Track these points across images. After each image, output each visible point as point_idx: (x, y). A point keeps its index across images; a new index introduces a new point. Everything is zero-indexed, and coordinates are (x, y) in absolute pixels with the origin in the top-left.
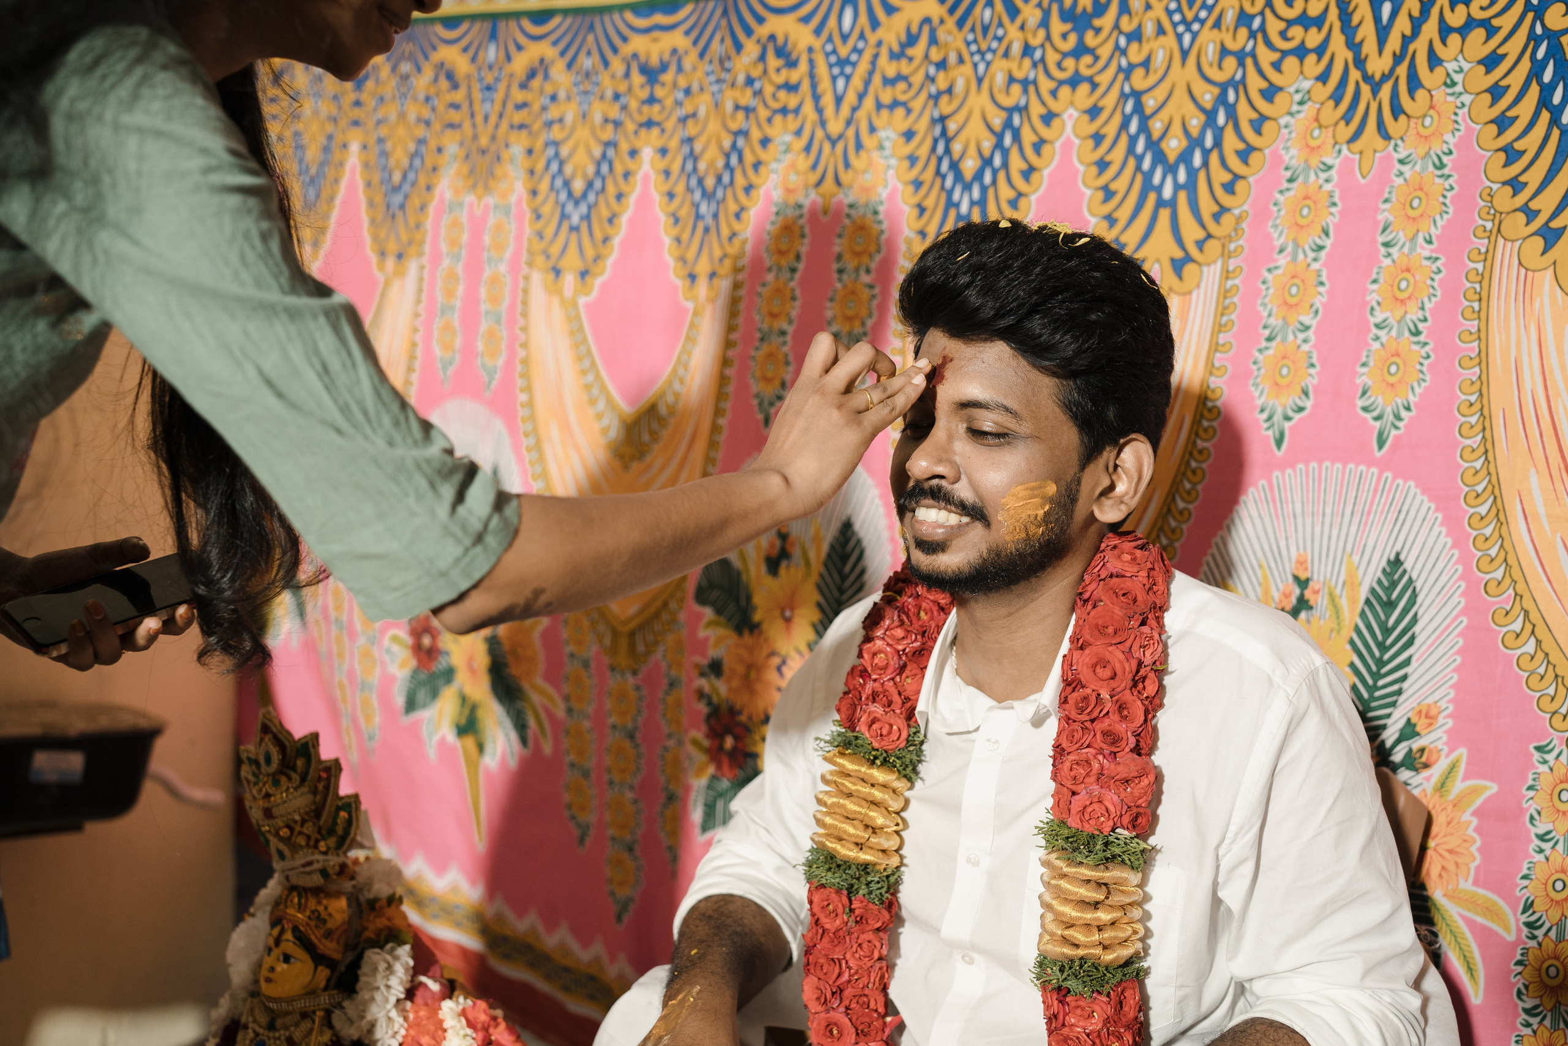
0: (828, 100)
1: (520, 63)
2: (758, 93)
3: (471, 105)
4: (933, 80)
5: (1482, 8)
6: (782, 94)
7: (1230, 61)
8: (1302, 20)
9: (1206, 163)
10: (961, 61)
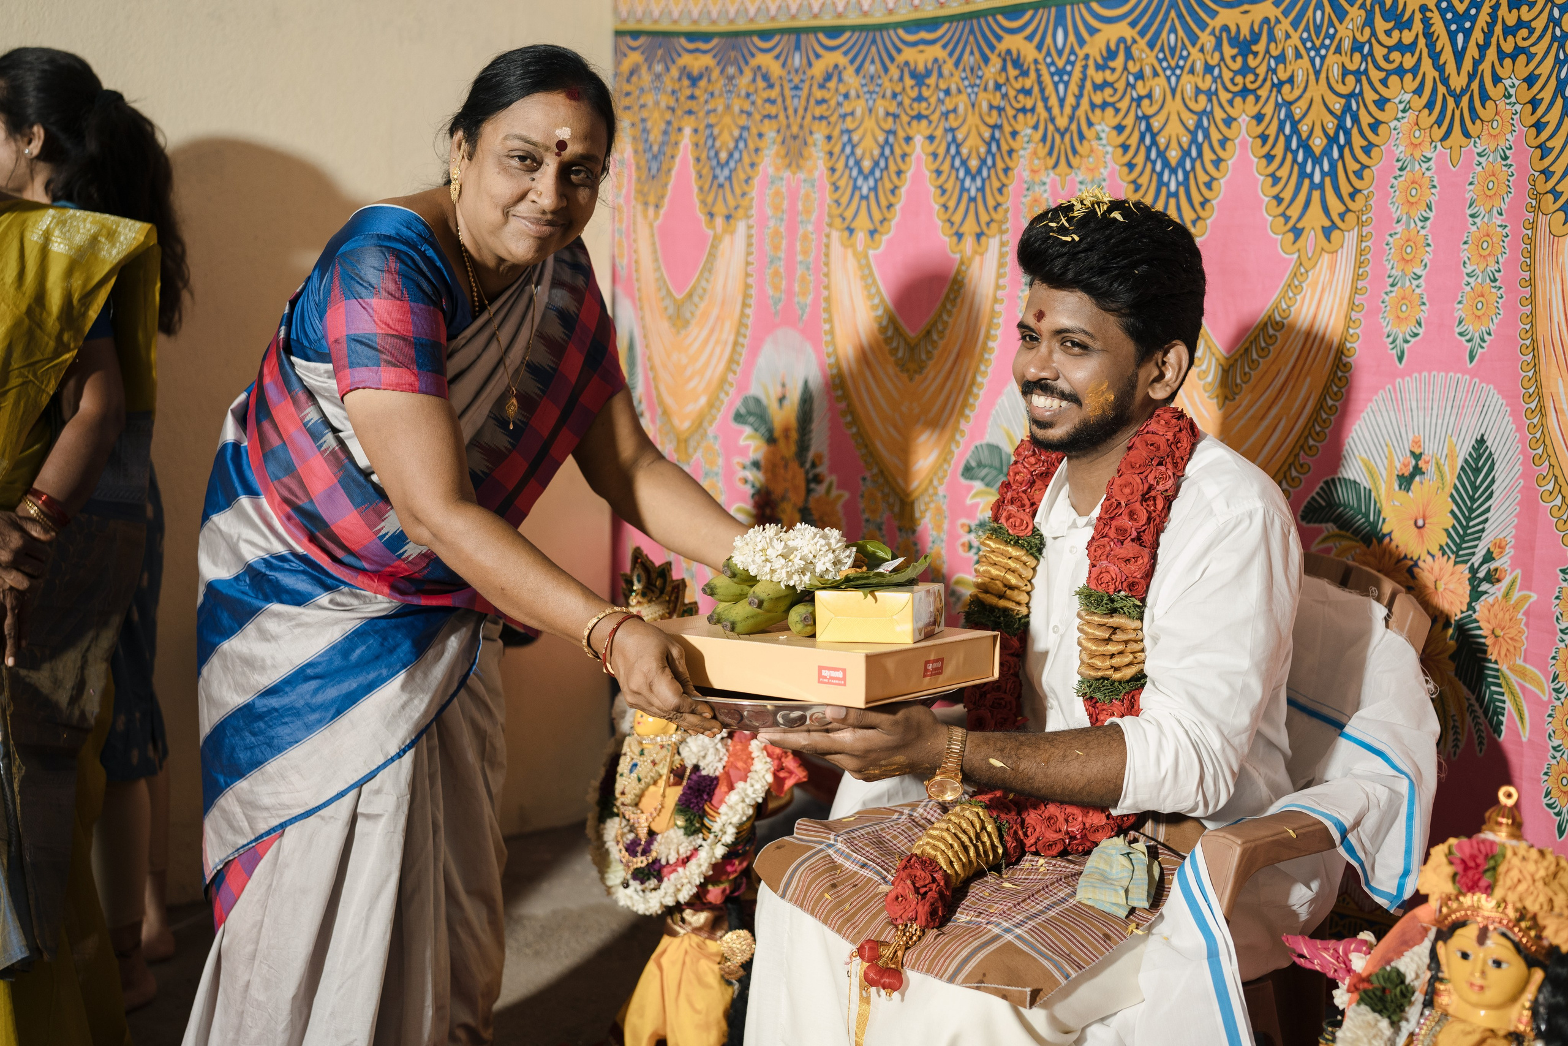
0: (1053, 101)
1: (819, 68)
2: (1005, 96)
3: (784, 101)
4: (1133, 87)
5: (1524, 39)
6: (1021, 97)
7: (1351, 79)
8: (1400, 47)
9: (1341, 156)
10: (1156, 74)
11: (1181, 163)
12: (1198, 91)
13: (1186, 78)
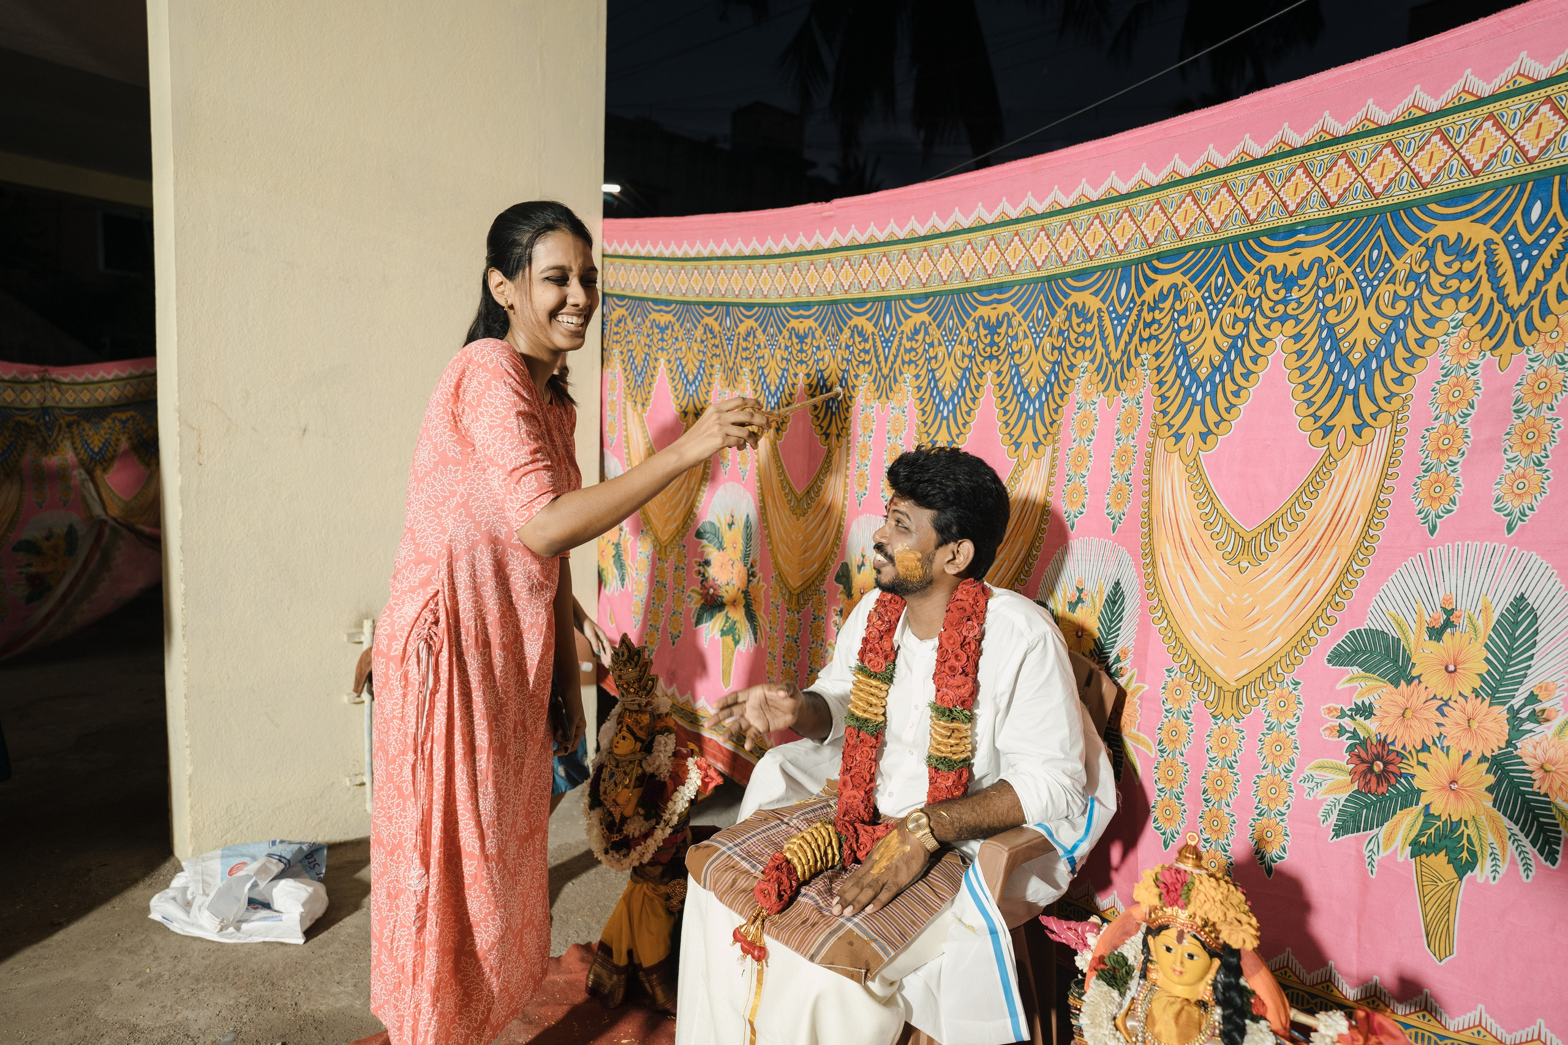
0: (882, 359)
1: (742, 328)
2: (852, 353)
3: (723, 347)
4: (927, 352)
5: (1156, 331)
6: (862, 354)
7: (1056, 352)
8: (1084, 334)
9: (1047, 399)
10: (940, 344)
11: (951, 399)
12: (964, 355)
13: (957, 347)
